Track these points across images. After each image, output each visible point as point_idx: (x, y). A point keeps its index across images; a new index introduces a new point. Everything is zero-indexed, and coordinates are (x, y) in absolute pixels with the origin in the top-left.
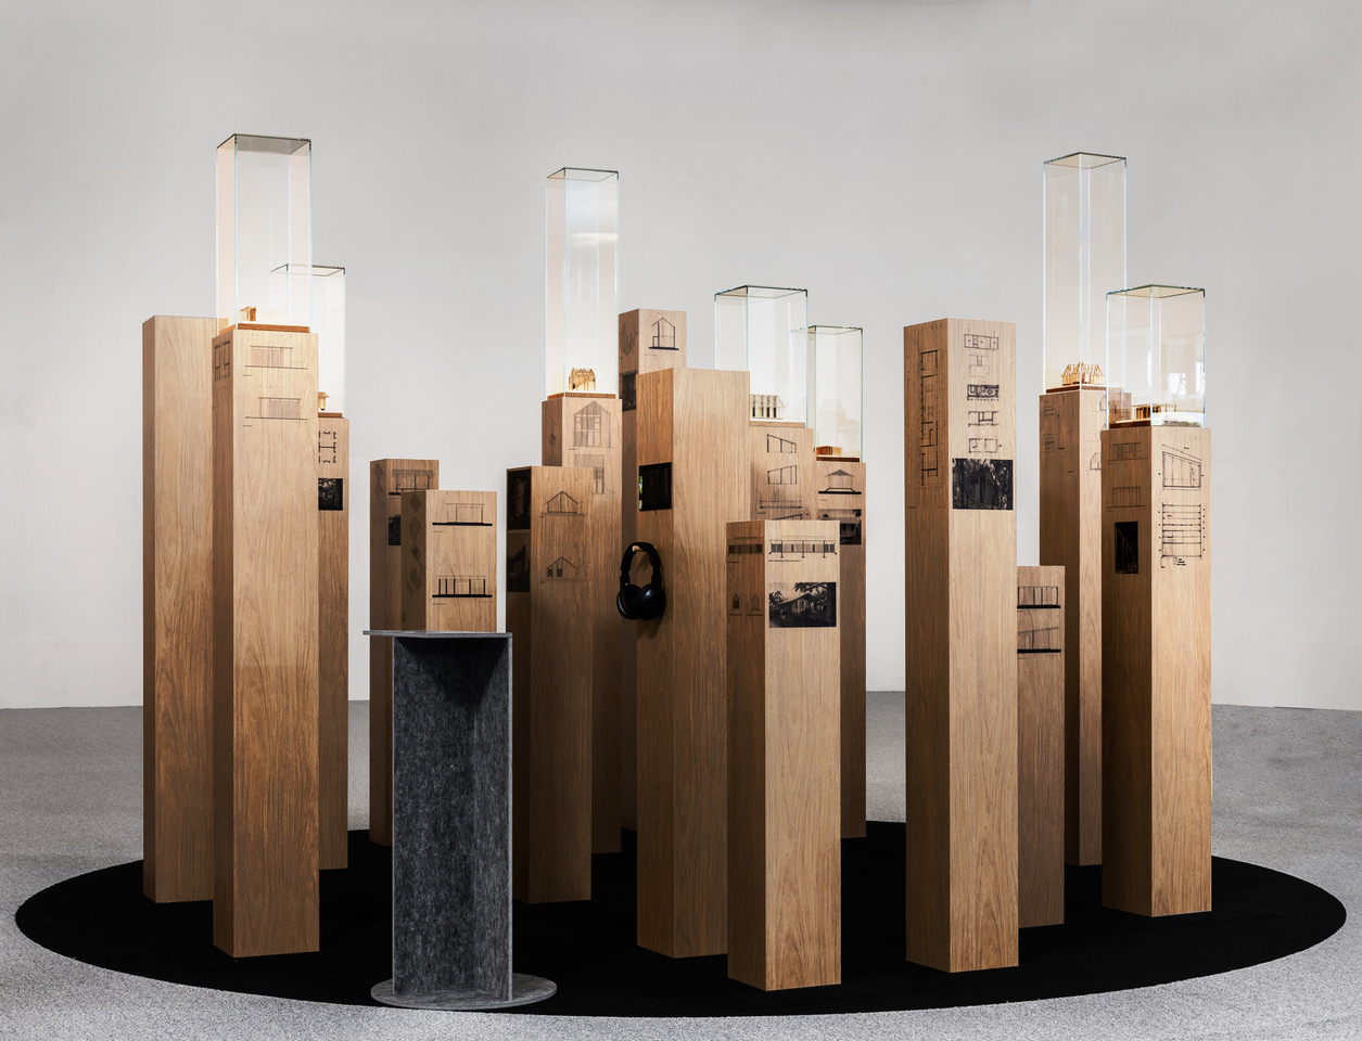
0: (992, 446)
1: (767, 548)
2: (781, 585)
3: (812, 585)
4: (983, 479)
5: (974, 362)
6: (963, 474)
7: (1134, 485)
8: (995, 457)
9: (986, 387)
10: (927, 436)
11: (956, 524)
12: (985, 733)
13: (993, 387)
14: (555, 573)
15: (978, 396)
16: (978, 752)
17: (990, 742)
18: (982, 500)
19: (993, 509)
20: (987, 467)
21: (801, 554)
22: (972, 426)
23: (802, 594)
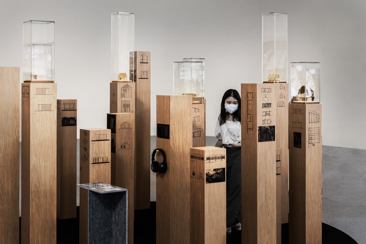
0: (269, 122)
1: (205, 159)
2: (209, 170)
3: (218, 169)
4: (267, 132)
5: (264, 96)
6: (261, 131)
7: (300, 122)
8: (270, 125)
9: (267, 104)
11: (259, 147)
13: (270, 104)
14: (123, 147)
15: (265, 107)
16: (265, 216)
17: (269, 213)
18: (266, 139)
19: (269, 141)
20: (268, 128)
21: (215, 160)
22: (264, 116)
23: (215, 172)
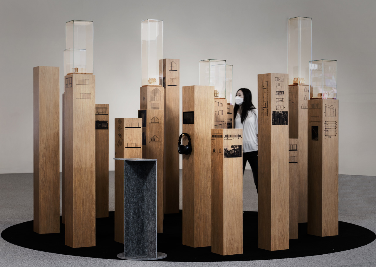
0: (282, 108)
1: (224, 136)
2: (227, 146)
3: (236, 146)
4: (280, 117)
5: (278, 84)
6: (275, 116)
7: (317, 116)
8: (283, 111)
9: (281, 91)
10: (265, 105)
11: (273, 129)
12: (280, 186)
13: (283, 92)
14: (153, 140)
15: (278, 94)
16: (279, 191)
17: (281, 189)
18: (280, 123)
19: (282, 125)
20: (281, 113)
21: (232, 138)
22: (277, 102)
23: (233, 149)
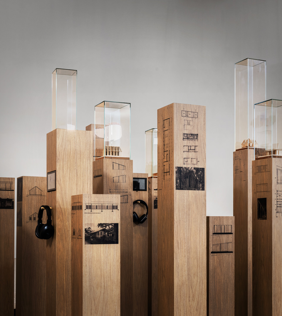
0: (195, 161)
1: (84, 207)
2: (91, 224)
3: (106, 225)
4: (190, 176)
5: (186, 123)
6: (181, 174)
7: (265, 183)
8: (196, 166)
9: (192, 135)
10: (165, 157)
11: (177, 196)
12: (191, 292)
13: (195, 135)
14: (33, 219)
15: (188, 139)
16: (188, 301)
17: (193, 296)
18: (190, 186)
19: (195, 190)
20: (192, 171)
21: (101, 210)
22: (185, 152)
23: (101, 229)
